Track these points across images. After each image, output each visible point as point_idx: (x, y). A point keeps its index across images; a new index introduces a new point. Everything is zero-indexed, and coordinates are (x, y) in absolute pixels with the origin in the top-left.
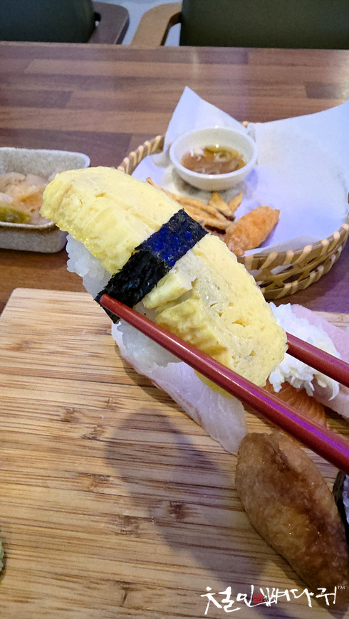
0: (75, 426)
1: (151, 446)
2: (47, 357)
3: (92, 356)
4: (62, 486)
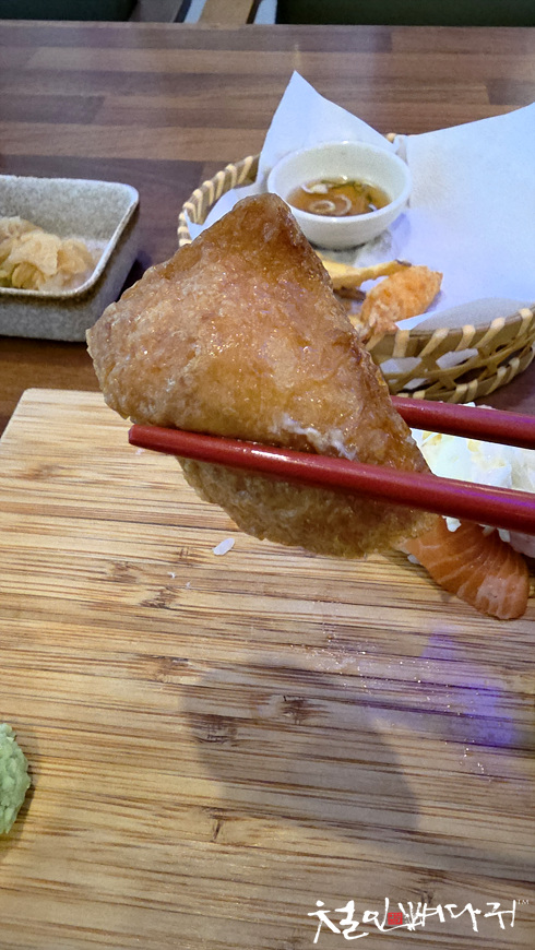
0: (129, 588)
1: (251, 617)
2: (84, 489)
3: (155, 487)
4: (113, 674)
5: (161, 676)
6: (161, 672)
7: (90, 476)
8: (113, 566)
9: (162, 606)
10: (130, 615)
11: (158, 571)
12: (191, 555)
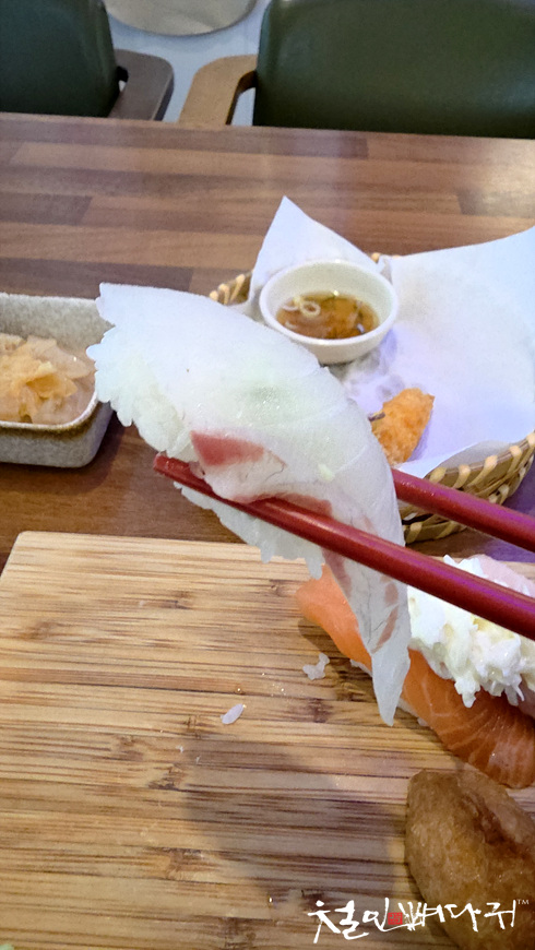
0: (136, 767)
1: (264, 797)
2: (83, 650)
3: (157, 645)
4: (121, 873)
5: (173, 873)
6: (172, 867)
7: (90, 633)
8: (118, 742)
9: (170, 787)
10: (137, 799)
11: (166, 745)
12: (200, 725)
